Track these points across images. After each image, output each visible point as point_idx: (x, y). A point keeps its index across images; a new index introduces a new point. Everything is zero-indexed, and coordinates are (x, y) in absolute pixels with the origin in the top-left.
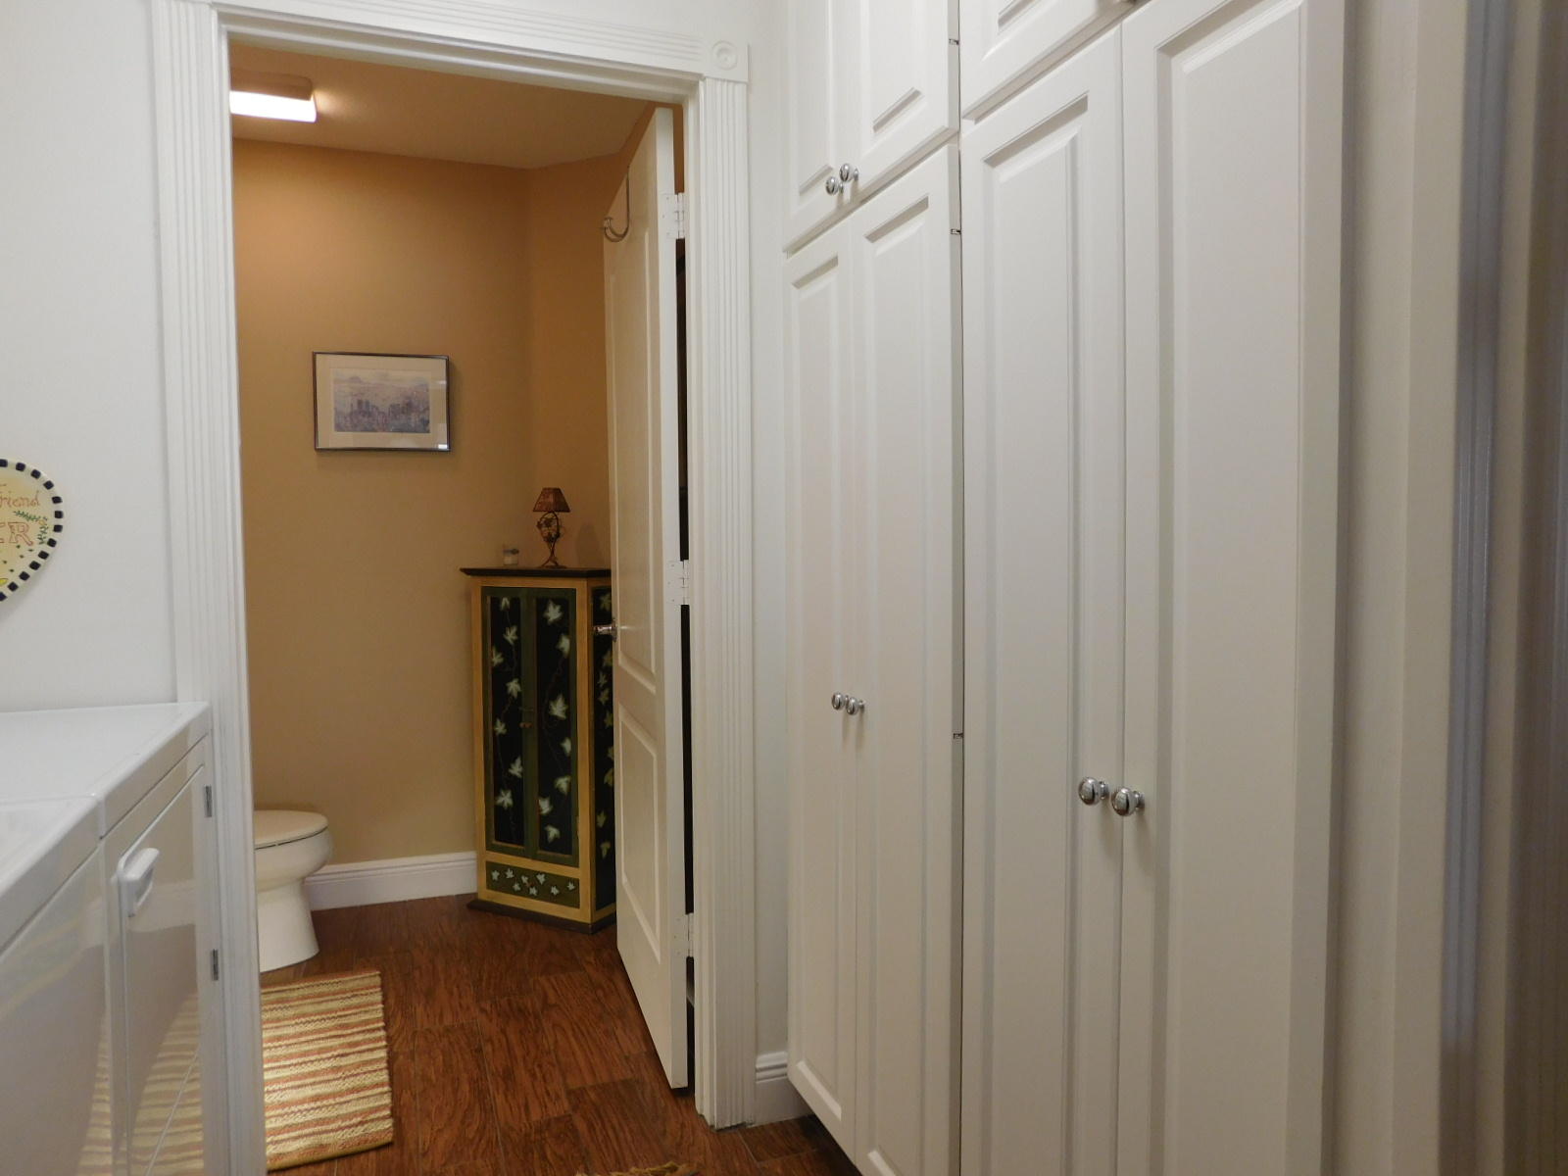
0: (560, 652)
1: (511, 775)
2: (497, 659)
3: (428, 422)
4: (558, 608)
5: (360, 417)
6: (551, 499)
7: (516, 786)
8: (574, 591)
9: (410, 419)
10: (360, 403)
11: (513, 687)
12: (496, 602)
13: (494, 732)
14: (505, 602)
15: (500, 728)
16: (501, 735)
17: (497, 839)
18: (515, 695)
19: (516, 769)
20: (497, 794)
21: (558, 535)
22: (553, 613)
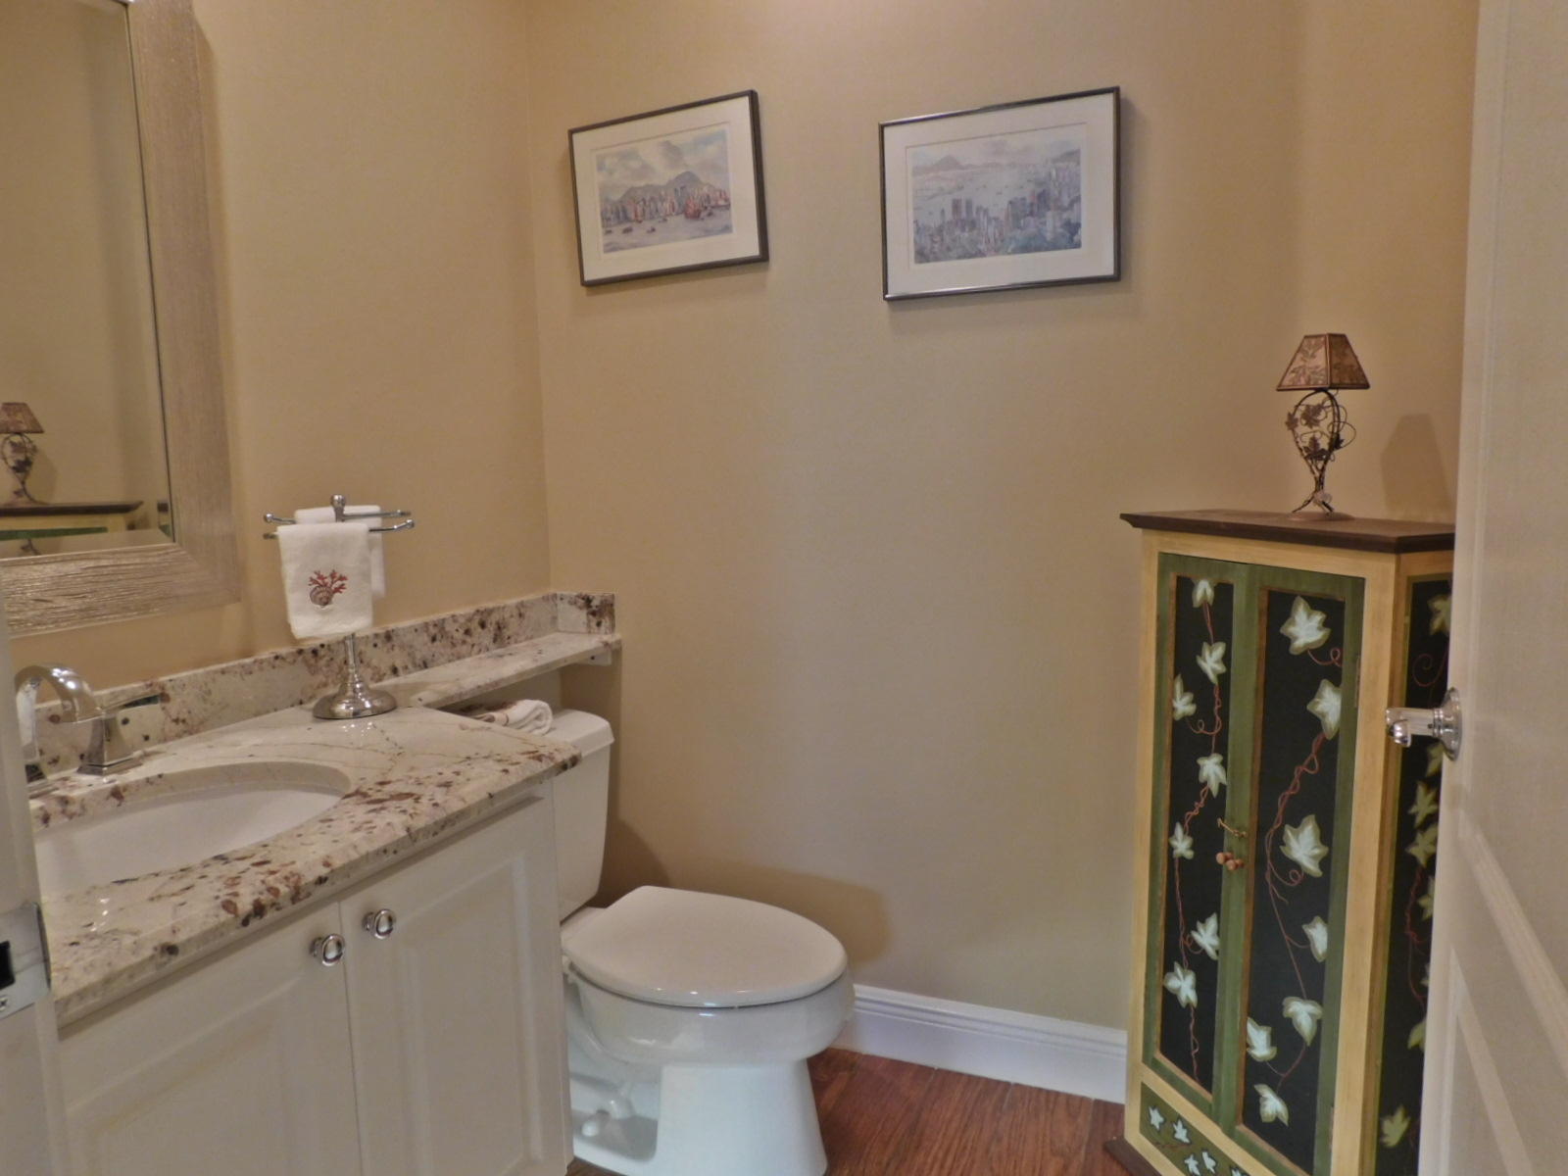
0: (1315, 723)
1: (1196, 946)
2: (1183, 705)
3: (1078, 226)
4: (1318, 617)
5: (958, 232)
6: (1320, 359)
7: (1205, 970)
8: (1359, 584)
9: (1044, 223)
10: (956, 206)
11: (1211, 769)
12: (1185, 587)
13: (1171, 849)
14: (1203, 590)
15: (1182, 845)
16: (1182, 859)
17: (1165, 1051)
18: (1214, 788)
19: (1206, 937)
20: (1168, 968)
21: (1336, 443)
22: (1306, 629)
